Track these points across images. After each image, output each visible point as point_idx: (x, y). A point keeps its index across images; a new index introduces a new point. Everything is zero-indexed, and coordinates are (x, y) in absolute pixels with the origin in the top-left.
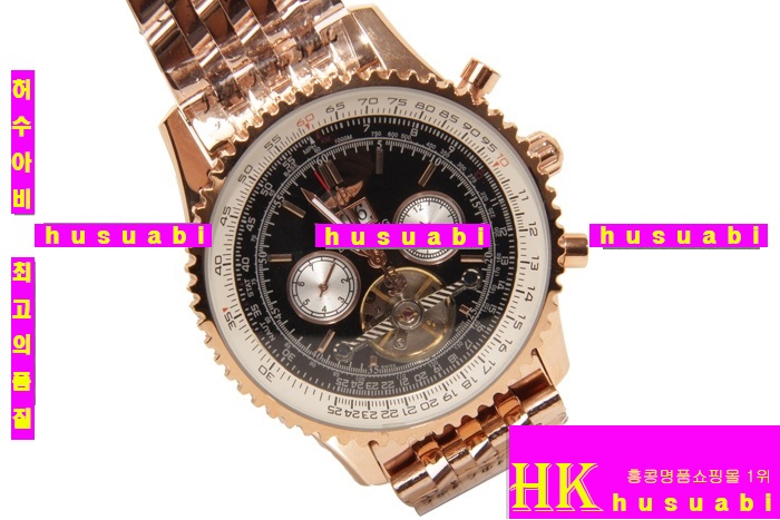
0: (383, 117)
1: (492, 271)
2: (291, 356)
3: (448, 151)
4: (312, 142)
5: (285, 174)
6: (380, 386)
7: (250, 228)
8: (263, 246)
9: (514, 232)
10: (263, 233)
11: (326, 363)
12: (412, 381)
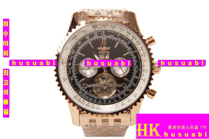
0: (123, 35)
1: (130, 85)
2: (72, 79)
3: (134, 51)
4: (104, 32)
5: (94, 36)
6: (89, 98)
7: (79, 44)
8: (80, 50)
9: (140, 79)
10: (81, 47)
11: (79, 86)
12: (97, 101)
